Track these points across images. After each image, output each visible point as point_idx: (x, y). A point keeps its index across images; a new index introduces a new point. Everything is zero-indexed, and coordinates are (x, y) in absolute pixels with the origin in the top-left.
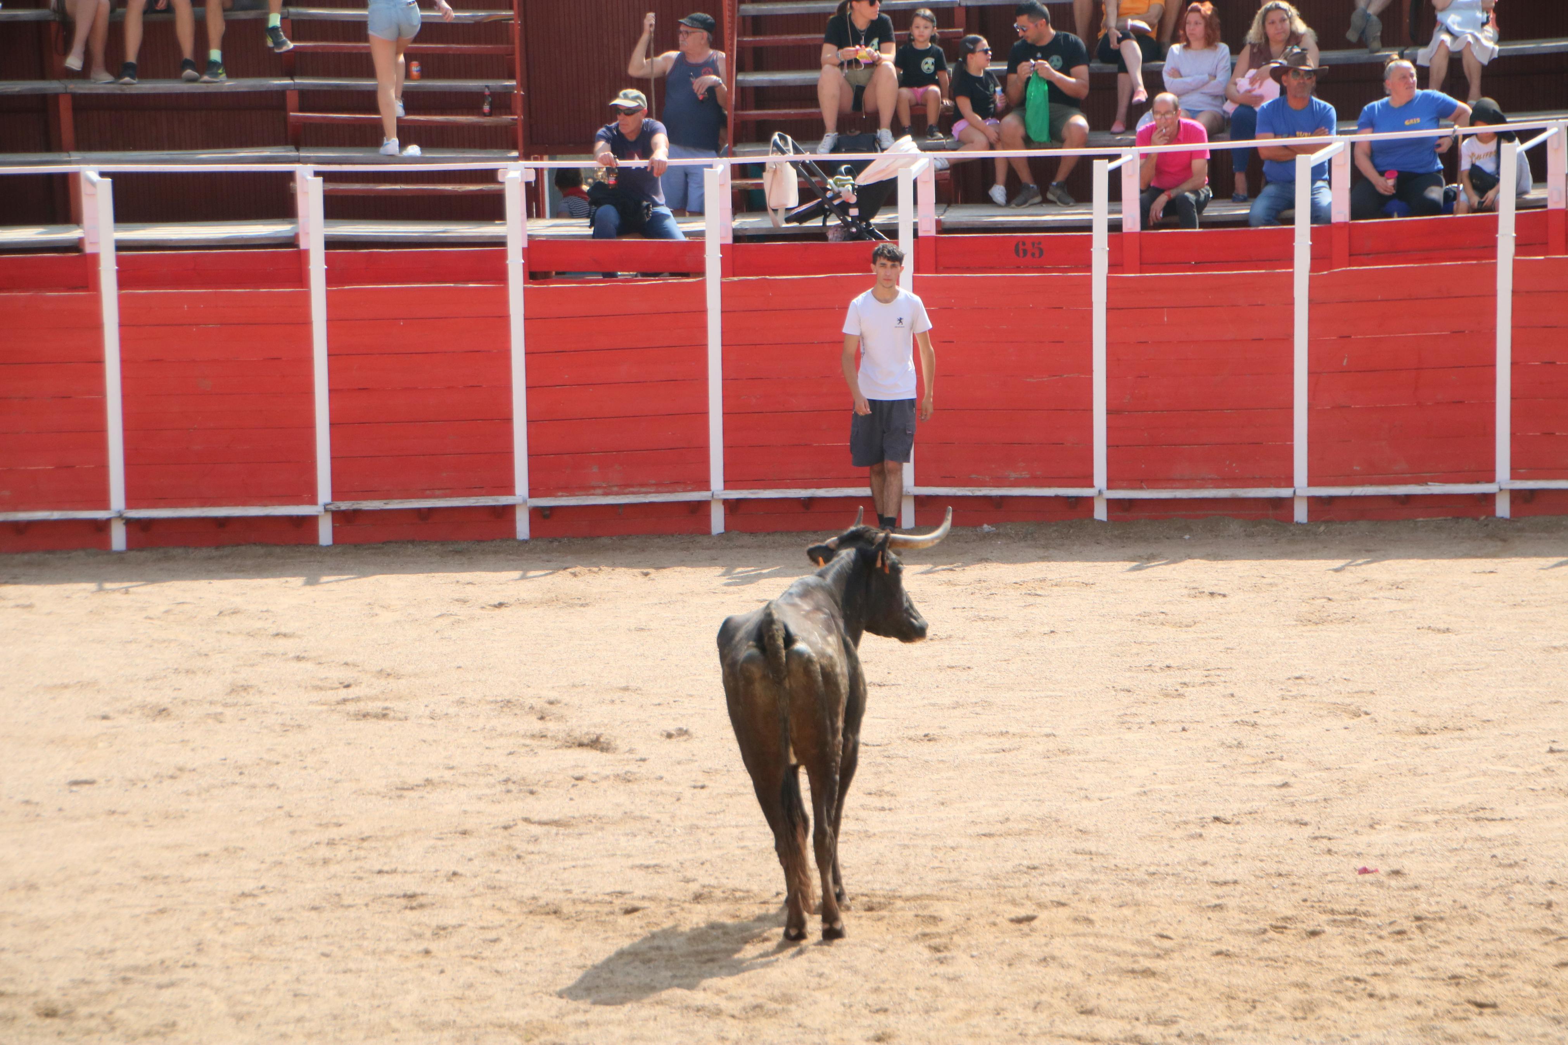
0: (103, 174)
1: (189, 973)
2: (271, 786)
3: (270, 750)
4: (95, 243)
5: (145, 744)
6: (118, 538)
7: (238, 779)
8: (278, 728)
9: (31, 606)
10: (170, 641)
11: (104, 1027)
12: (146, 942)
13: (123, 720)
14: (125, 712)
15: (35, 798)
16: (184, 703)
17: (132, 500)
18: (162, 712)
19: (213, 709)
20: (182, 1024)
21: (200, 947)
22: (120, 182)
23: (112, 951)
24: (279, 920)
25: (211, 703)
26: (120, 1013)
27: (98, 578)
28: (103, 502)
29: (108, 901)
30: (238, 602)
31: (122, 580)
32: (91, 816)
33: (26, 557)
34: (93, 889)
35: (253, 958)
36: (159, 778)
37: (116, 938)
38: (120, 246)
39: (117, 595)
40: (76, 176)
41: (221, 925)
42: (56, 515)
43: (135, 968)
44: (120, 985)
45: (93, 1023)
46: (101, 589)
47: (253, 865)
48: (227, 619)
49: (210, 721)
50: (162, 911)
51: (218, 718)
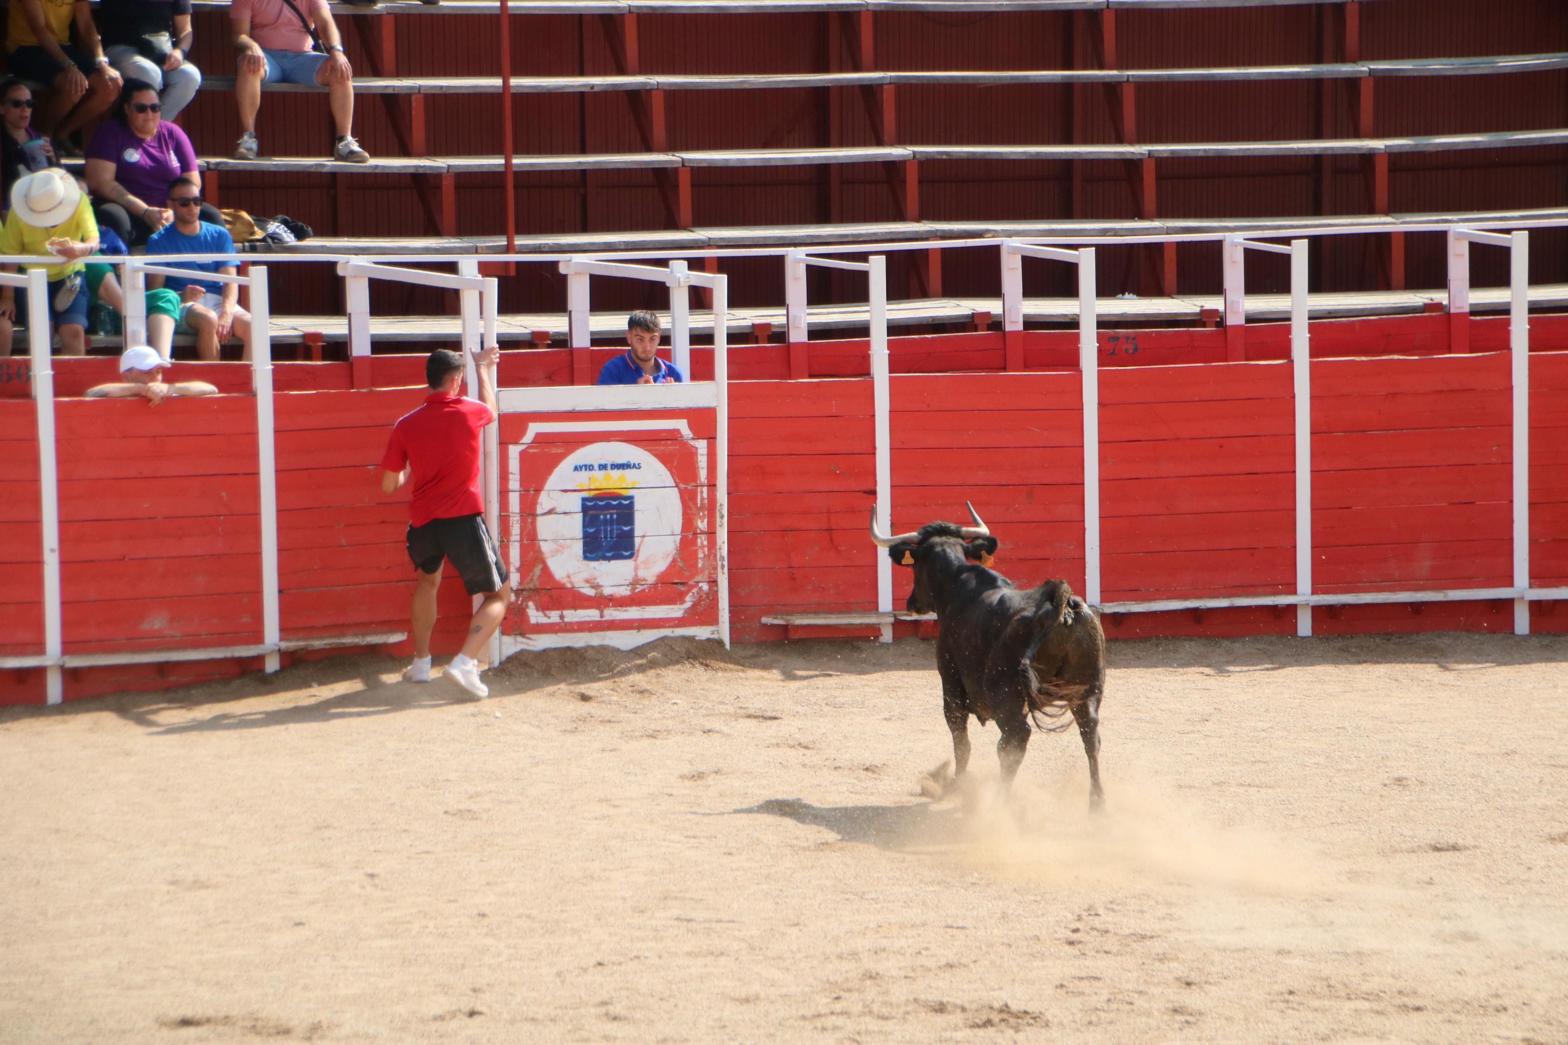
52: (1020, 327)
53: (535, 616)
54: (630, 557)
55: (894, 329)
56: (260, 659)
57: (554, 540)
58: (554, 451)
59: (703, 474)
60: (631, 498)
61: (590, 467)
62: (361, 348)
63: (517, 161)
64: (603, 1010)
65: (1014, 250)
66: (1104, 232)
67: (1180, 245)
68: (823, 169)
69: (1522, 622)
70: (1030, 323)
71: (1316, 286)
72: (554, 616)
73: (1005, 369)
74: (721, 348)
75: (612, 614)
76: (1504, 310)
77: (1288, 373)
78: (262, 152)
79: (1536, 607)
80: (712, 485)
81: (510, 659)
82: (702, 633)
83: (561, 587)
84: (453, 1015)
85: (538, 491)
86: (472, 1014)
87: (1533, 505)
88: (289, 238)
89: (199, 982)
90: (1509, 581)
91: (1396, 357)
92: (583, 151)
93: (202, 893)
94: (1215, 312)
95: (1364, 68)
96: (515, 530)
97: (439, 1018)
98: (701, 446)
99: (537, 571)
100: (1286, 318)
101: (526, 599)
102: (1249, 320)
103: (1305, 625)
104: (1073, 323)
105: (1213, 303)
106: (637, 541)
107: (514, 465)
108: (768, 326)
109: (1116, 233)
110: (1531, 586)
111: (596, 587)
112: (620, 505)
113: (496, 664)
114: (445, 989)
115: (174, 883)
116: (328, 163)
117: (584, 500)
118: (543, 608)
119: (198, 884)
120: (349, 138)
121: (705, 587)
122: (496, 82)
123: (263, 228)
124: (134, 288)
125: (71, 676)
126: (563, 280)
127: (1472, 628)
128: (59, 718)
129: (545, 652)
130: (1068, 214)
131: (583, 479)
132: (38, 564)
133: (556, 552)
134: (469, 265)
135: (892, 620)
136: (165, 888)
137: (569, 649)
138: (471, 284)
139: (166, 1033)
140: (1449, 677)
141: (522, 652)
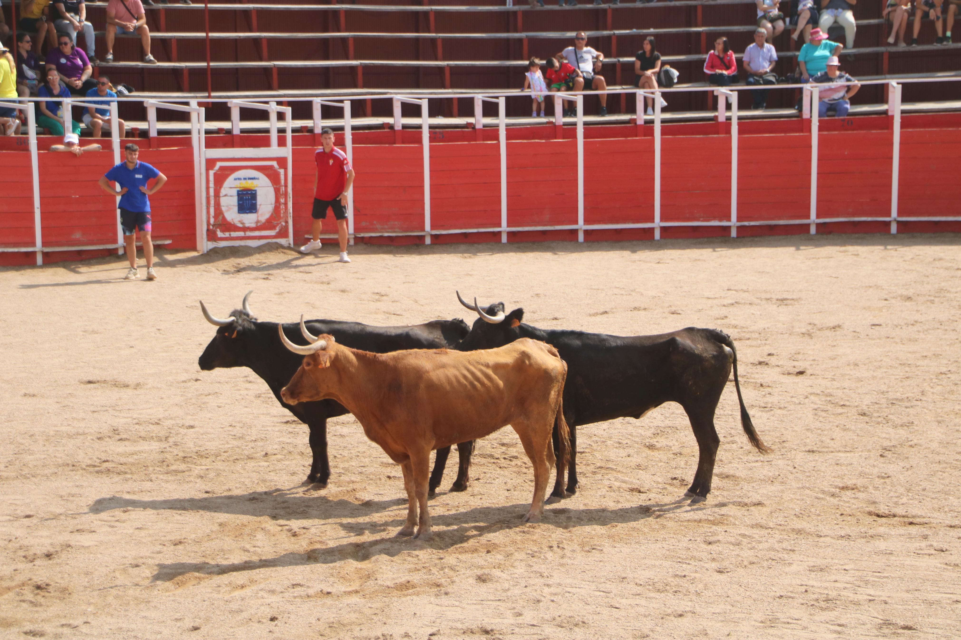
0: (898, 83)
1: (919, 403)
2: (954, 330)
3: (953, 316)
4: (893, 111)
5: (902, 311)
6: (894, 228)
7: (940, 326)
8: (957, 307)
9: (858, 255)
10: (913, 270)
11: (884, 422)
12: (901, 390)
13: (893, 301)
14: (894, 298)
15: (858, 330)
16: (918, 295)
17: (900, 214)
18: (909, 298)
19: (930, 298)
20: (916, 423)
21: (923, 393)
22: (905, 86)
23: (887, 392)
24: (956, 384)
25: (929, 296)
26: (890, 416)
27: (885, 244)
28: (889, 215)
29: (886, 372)
30: (942, 255)
31: (894, 245)
32: (880, 339)
33: (857, 235)
34: (880, 367)
35: (945, 399)
36: (907, 325)
37: (889, 387)
38: (903, 112)
39: (892, 251)
40: (887, 85)
41: (931, 385)
42: (869, 219)
43: (897, 399)
44: (890, 406)
45: (879, 420)
46: (886, 249)
47: (945, 361)
48: (937, 262)
49: (928, 303)
50: (907, 378)
51: (932, 302)
52: (400, 128)
53: (220, 234)
54: (255, 212)
55: (354, 128)
56: (116, 250)
57: (227, 206)
58: (227, 173)
59: (283, 182)
60: (255, 191)
61: (240, 179)
62: (153, 134)
63: (212, 64)
64: (245, 379)
65: (398, 100)
66: (431, 93)
67: (459, 99)
68: (327, 69)
69: (581, 237)
70: (404, 127)
71: (509, 114)
72: (227, 234)
73: (395, 143)
74: (289, 135)
75: (249, 234)
76: (575, 124)
77: (497, 147)
78: (115, 59)
79: (586, 232)
80: (286, 186)
81: (211, 250)
82: (283, 241)
83: (229, 224)
84: (190, 380)
85: (221, 187)
86: (197, 380)
87: (585, 195)
88: (126, 92)
89: (94, 368)
90: (576, 222)
91: (537, 141)
92: (237, 60)
93: (96, 335)
94: (472, 124)
95: (523, 35)
96: (212, 202)
97: (185, 382)
98: (282, 171)
99: (221, 217)
100: (497, 126)
101: (216, 228)
102: (484, 126)
103: (504, 239)
104: (420, 127)
105: (471, 120)
106: (258, 206)
107: (211, 178)
108: (306, 127)
109: (435, 93)
110: (584, 224)
111: (243, 223)
112: (252, 193)
113: (205, 252)
114: (186, 371)
115: (85, 332)
116: (140, 64)
117: (238, 191)
118: (223, 231)
119: (94, 332)
120: (150, 55)
121: (284, 224)
122: (203, 34)
123: (116, 88)
124: (68, 110)
125: (45, 255)
126: (229, 109)
127: (564, 240)
128: (41, 270)
129: (224, 248)
130: (418, 86)
131: (238, 183)
132: (32, 213)
133: (228, 211)
134: (194, 103)
135: (353, 236)
136: (82, 333)
137: (233, 246)
138: (195, 110)
139: (82, 386)
140: (556, 256)
141: (215, 248)
